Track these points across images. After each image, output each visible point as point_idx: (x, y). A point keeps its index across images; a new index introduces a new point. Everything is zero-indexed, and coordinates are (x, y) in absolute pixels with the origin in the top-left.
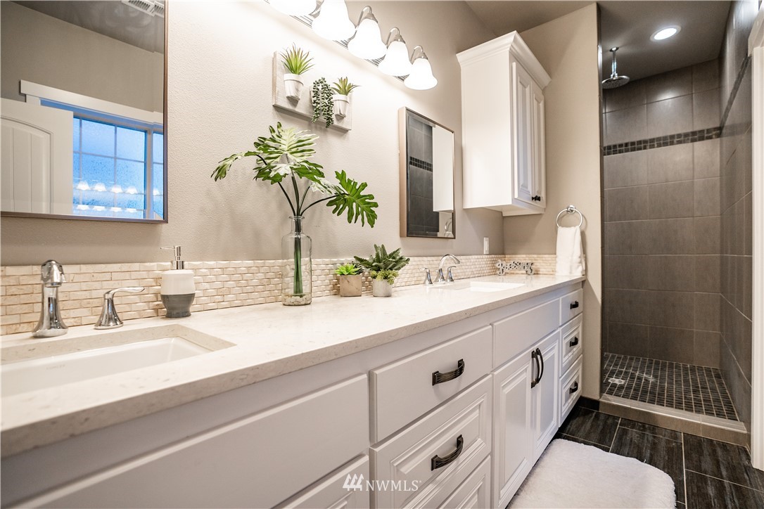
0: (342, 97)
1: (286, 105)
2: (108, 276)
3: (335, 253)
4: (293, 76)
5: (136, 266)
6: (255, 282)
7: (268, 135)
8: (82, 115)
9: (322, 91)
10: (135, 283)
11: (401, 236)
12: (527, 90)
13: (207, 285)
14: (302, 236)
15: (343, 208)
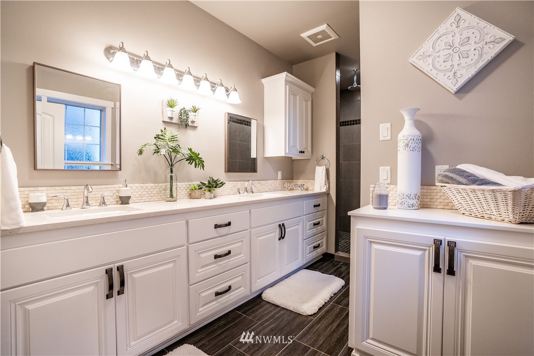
0: (194, 114)
1: (168, 120)
2: (101, 190)
3: (191, 181)
4: (171, 109)
5: (110, 186)
6: (154, 192)
7: (160, 133)
8: (67, 104)
9: (184, 113)
10: (110, 192)
11: (225, 172)
12: (298, 97)
13: (135, 193)
14: (173, 174)
15: (193, 162)
